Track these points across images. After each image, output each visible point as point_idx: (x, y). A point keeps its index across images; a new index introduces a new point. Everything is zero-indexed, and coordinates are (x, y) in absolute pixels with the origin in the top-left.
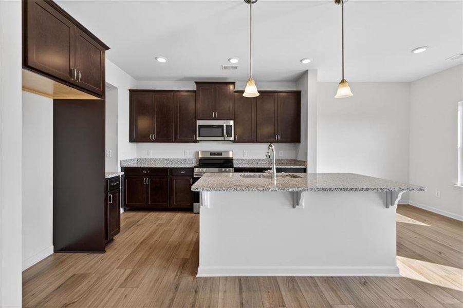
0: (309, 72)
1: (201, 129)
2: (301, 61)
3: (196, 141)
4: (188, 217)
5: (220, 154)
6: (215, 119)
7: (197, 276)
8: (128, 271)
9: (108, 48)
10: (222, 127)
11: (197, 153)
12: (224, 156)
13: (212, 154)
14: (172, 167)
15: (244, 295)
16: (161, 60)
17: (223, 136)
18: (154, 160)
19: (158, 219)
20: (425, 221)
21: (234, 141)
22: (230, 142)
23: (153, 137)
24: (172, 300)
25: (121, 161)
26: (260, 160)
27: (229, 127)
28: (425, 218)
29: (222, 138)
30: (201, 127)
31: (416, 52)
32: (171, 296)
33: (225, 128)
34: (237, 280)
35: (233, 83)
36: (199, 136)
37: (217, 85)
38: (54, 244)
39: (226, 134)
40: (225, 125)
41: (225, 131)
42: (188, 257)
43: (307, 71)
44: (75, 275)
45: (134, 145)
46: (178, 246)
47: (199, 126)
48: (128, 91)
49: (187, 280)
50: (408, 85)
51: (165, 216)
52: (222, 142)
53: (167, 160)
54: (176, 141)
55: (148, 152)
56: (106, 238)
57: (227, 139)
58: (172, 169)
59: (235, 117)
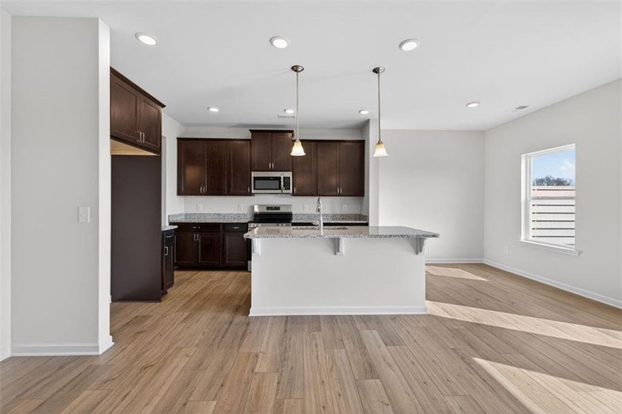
0: (371, 122)
1: (256, 181)
2: (360, 112)
3: (251, 194)
4: (241, 276)
5: (278, 208)
6: (272, 170)
7: (249, 315)
8: (186, 314)
9: (163, 106)
10: (279, 179)
11: (253, 207)
12: (282, 210)
13: (268, 208)
14: (225, 222)
15: (288, 326)
16: (214, 110)
17: (280, 188)
18: (204, 215)
19: (210, 277)
20: (486, 277)
21: (293, 195)
22: (288, 195)
23: (203, 189)
24: (227, 330)
25: (169, 216)
27: (287, 179)
28: (488, 274)
29: (280, 191)
30: (256, 179)
31: (469, 106)
32: (226, 326)
33: (282, 180)
34: (284, 318)
35: (292, 132)
36: (254, 189)
37: (274, 134)
38: (112, 294)
39: (284, 186)
40: (282, 177)
41: (282, 183)
42: (241, 304)
43: (369, 120)
44: (138, 316)
45: (182, 198)
46: (231, 297)
47: (254, 178)
48: (176, 140)
49: (239, 318)
50: (481, 134)
51: (217, 275)
52: (279, 195)
53: (218, 214)
54: (229, 194)
55: (197, 206)
56: (163, 289)
57: (284, 191)
58: (224, 225)
59: (293, 169)
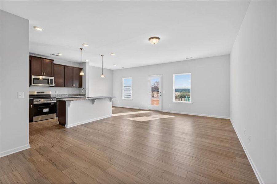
1: (35, 80)
6: (44, 76)
7: (67, 128)
10: (48, 79)
12: (45, 93)
13: (38, 93)
21: (54, 87)
26: (64, 95)
27: (51, 80)
29: (48, 85)
30: (34, 79)
31: (112, 55)
33: (50, 80)
35: (53, 60)
36: (33, 84)
43: (86, 62)
47: (33, 78)
50: (112, 71)
52: (47, 87)
57: (50, 85)
59: (54, 76)
